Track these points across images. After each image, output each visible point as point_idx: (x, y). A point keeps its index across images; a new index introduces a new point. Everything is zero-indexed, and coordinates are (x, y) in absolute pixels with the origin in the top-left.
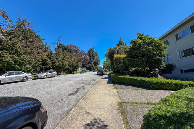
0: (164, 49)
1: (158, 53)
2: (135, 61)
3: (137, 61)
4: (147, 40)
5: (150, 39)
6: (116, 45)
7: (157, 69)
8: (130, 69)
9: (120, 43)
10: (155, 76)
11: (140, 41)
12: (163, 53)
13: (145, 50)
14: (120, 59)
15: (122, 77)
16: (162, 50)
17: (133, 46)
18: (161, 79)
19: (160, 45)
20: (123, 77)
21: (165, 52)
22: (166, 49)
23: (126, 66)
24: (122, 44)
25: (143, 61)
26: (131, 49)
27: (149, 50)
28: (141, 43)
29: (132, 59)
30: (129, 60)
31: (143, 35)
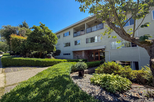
0: (56, 40)
1: (53, 41)
2: (35, 44)
3: (37, 45)
4: (46, 31)
5: (48, 30)
6: (19, 26)
7: (52, 53)
8: (32, 52)
9: (24, 25)
10: (49, 57)
11: (41, 30)
12: (55, 43)
13: (44, 37)
14: (20, 41)
15: (17, 59)
16: (55, 41)
17: (34, 31)
18: (52, 59)
19: (54, 37)
20: (19, 59)
21: (57, 42)
22: (57, 40)
23: (25, 49)
24: (26, 27)
25: (41, 46)
26: (33, 34)
27: (46, 38)
28: (41, 31)
29: (32, 43)
30: (29, 43)
31: (44, 25)
